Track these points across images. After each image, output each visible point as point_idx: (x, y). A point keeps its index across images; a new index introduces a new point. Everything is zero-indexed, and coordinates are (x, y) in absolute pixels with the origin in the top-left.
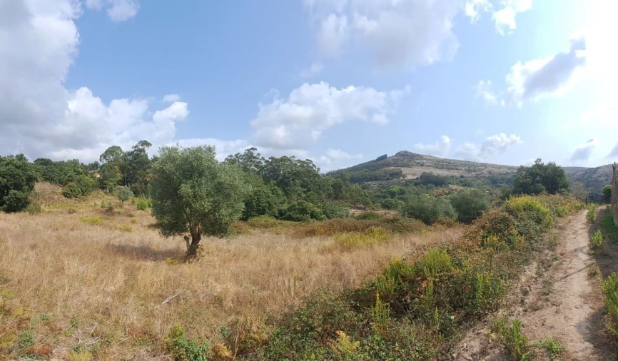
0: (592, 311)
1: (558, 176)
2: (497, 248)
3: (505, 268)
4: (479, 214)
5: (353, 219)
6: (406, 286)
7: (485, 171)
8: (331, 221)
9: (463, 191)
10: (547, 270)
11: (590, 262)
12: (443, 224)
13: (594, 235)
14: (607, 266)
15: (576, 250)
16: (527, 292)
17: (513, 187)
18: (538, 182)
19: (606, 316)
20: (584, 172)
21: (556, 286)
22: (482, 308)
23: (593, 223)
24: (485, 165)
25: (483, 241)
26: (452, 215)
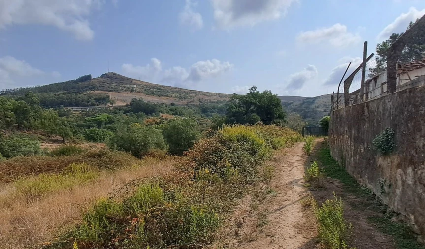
0: (306, 240)
1: (274, 105)
2: (209, 180)
3: (218, 201)
4: (190, 145)
5: (44, 156)
6: (113, 228)
7: (195, 99)
8: (11, 161)
9: (174, 120)
10: (261, 203)
11: (305, 194)
12: (154, 157)
13: (310, 168)
14: (322, 198)
15: (291, 183)
16: (241, 224)
17: (225, 116)
18: (253, 111)
19: (318, 245)
20: (302, 102)
21: (271, 218)
22: (196, 240)
23: (309, 155)
24: (195, 92)
25: (195, 173)
26: (163, 147)
